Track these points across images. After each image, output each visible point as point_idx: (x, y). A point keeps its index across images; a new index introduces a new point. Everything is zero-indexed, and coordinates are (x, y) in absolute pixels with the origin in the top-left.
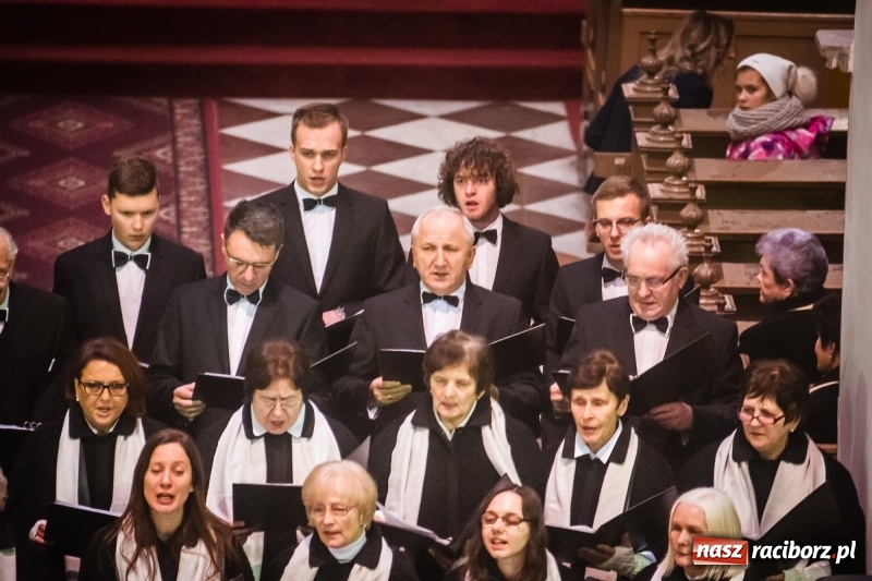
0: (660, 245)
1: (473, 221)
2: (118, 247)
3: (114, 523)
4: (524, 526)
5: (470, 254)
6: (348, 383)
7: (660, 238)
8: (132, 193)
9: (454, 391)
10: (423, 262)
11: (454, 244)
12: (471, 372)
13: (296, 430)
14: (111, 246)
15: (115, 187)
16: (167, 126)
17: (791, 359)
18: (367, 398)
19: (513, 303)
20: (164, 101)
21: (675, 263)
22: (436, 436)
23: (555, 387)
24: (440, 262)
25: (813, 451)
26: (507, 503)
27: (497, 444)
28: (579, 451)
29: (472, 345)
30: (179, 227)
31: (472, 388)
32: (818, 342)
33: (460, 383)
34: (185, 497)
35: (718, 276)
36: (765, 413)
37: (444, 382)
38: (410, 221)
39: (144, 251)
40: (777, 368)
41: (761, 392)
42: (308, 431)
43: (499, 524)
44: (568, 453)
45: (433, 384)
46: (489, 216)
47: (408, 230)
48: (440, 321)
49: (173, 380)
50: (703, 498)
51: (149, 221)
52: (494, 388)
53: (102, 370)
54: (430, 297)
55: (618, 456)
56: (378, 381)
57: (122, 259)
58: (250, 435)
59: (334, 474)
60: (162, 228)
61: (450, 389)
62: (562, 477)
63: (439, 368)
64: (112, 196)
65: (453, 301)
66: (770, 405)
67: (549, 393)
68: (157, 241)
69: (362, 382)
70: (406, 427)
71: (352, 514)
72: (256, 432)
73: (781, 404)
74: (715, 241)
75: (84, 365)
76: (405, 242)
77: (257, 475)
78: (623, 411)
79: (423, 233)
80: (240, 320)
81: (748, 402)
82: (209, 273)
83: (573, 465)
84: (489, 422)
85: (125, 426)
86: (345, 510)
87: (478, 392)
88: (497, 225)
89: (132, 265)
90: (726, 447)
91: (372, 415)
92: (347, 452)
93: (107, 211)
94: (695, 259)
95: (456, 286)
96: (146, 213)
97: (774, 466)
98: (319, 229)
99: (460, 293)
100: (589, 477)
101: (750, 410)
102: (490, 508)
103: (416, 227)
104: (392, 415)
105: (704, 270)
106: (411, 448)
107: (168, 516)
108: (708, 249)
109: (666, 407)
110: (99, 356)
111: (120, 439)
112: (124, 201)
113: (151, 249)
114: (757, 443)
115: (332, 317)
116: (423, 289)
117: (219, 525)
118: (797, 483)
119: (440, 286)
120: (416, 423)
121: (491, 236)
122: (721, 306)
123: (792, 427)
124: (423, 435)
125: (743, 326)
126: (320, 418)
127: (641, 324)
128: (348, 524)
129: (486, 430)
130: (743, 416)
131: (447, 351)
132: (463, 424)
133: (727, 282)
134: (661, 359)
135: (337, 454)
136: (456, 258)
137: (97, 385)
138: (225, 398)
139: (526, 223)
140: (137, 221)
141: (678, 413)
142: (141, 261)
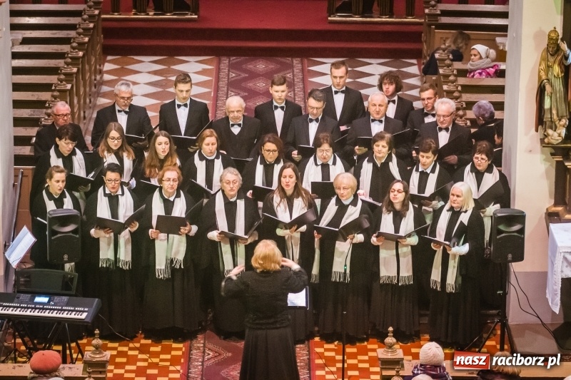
0: (447, 105)
1: (387, 96)
2: (275, 104)
3: (272, 191)
4: (404, 194)
5: (387, 107)
6: (348, 148)
7: (447, 103)
8: (278, 85)
9: (381, 149)
10: (372, 110)
11: (382, 104)
12: (387, 143)
13: (330, 163)
14: (273, 103)
15: (273, 83)
16: (291, 67)
17: (489, 141)
18: (353, 153)
19: (400, 122)
20: (290, 59)
21: (452, 110)
22: (375, 165)
23: (414, 152)
24: (378, 110)
25: (495, 169)
26: (398, 186)
27: (394, 168)
28: (420, 170)
29: (388, 136)
30: (295, 99)
31: (387, 148)
32: (496, 136)
33: (383, 146)
34: (294, 184)
35: (465, 114)
36: (482, 159)
37: (378, 146)
38: (367, 97)
39: (283, 105)
40: (484, 144)
41: (480, 152)
42: (334, 163)
43: (396, 193)
44: (417, 170)
45: (375, 147)
46: (393, 95)
47: (367, 100)
48: (377, 128)
49: (292, 148)
50: (462, 185)
51: (284, 94)
52: (394, 150)
53: (270, 146)
54: (373, 120)
55: (433, 171)
56: (357, 147)
57: (276, 107)
58: (316, 164)
59: (344, 178)
60: (289, 99)
61: (380, 148)
62: (415, 177)
63: (377, 141)
64: (272, 87)
65: (381, 121)
66: (484, 156)
67: (412, 154)
68: (287, 102)
69: (352, 147)
70: (365, 162)
71: (349, 190)
72: (318, 164)
73: (487, 156)
74: (464, 103)
75: (265, 144)
76: (366, 104)
77: (319, 179)
78: (435, 158)
79: (372, 100)
80: (313, 128)
81: (476, 155)
82: (303, 113)
83: (419, 174)
84: (391, 161)
85: (277, 161)
86: (348, 189)
87: (389, 150)
88: (396, 98)
89: (279, 109)
90: (468, 168)
91: (355, 158)
92: (347, 170)
93: (271, 92)
94: (458, 109)
95: (382, 117)
96: (283, 91)
97: (483, 174)
98: (339, 100)
99: (383, 119)
100: (424, 177)
101: (477, 158)
102: (393, 187)
103: (369, 99)
104: (361, 158)
105: (461, 113)
106: (367, 168)
107: (289, 191)
108: (462, 106)
109: (449, 157)
110: (269, 141)
111: (276, 165)
112: (276, 88)
113: (285, 104)
114: (478, 168)
115: (343, 128)
116: (371, 118)
117: (306, 192)
118: (490, 180)
119: (377, 117)
120: (368, 161)
121: (394, 102)
122: (466, 124)
123: (490, 162)
124: (371, 165)
125: (473, 130)
126: (338, 159)
127: (441, 129)
128: (348, 193)
129: (390, 163)
130: (474, 159)
131: (380, 137)
132: (383, 161)
133: (468, 116)
134: (447, 142)
135: (344, 171)
136: (382, 108)
137: (269, 151)
138: (308, 153)
139: (404, 97)
140: (280, 94)
141: (453, 159)
142: (282, 108)
